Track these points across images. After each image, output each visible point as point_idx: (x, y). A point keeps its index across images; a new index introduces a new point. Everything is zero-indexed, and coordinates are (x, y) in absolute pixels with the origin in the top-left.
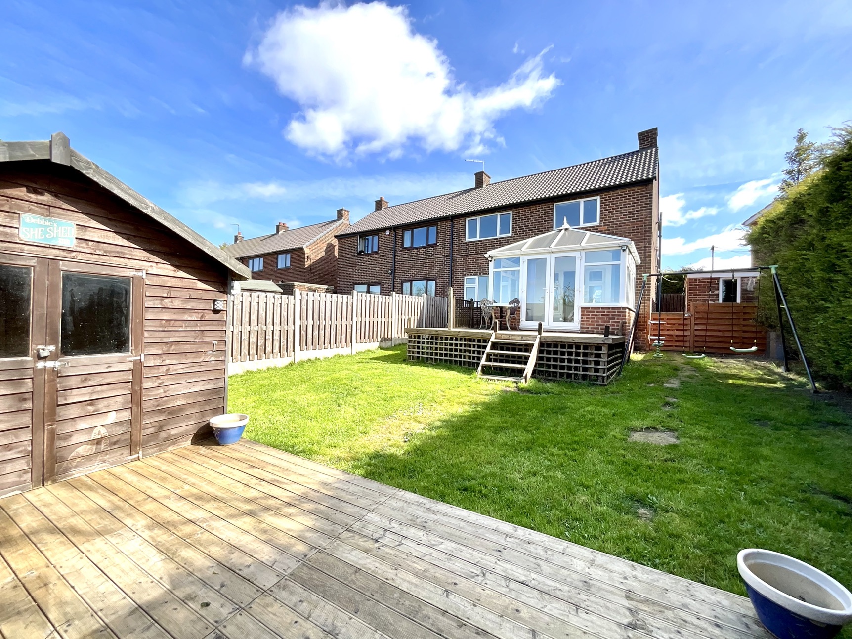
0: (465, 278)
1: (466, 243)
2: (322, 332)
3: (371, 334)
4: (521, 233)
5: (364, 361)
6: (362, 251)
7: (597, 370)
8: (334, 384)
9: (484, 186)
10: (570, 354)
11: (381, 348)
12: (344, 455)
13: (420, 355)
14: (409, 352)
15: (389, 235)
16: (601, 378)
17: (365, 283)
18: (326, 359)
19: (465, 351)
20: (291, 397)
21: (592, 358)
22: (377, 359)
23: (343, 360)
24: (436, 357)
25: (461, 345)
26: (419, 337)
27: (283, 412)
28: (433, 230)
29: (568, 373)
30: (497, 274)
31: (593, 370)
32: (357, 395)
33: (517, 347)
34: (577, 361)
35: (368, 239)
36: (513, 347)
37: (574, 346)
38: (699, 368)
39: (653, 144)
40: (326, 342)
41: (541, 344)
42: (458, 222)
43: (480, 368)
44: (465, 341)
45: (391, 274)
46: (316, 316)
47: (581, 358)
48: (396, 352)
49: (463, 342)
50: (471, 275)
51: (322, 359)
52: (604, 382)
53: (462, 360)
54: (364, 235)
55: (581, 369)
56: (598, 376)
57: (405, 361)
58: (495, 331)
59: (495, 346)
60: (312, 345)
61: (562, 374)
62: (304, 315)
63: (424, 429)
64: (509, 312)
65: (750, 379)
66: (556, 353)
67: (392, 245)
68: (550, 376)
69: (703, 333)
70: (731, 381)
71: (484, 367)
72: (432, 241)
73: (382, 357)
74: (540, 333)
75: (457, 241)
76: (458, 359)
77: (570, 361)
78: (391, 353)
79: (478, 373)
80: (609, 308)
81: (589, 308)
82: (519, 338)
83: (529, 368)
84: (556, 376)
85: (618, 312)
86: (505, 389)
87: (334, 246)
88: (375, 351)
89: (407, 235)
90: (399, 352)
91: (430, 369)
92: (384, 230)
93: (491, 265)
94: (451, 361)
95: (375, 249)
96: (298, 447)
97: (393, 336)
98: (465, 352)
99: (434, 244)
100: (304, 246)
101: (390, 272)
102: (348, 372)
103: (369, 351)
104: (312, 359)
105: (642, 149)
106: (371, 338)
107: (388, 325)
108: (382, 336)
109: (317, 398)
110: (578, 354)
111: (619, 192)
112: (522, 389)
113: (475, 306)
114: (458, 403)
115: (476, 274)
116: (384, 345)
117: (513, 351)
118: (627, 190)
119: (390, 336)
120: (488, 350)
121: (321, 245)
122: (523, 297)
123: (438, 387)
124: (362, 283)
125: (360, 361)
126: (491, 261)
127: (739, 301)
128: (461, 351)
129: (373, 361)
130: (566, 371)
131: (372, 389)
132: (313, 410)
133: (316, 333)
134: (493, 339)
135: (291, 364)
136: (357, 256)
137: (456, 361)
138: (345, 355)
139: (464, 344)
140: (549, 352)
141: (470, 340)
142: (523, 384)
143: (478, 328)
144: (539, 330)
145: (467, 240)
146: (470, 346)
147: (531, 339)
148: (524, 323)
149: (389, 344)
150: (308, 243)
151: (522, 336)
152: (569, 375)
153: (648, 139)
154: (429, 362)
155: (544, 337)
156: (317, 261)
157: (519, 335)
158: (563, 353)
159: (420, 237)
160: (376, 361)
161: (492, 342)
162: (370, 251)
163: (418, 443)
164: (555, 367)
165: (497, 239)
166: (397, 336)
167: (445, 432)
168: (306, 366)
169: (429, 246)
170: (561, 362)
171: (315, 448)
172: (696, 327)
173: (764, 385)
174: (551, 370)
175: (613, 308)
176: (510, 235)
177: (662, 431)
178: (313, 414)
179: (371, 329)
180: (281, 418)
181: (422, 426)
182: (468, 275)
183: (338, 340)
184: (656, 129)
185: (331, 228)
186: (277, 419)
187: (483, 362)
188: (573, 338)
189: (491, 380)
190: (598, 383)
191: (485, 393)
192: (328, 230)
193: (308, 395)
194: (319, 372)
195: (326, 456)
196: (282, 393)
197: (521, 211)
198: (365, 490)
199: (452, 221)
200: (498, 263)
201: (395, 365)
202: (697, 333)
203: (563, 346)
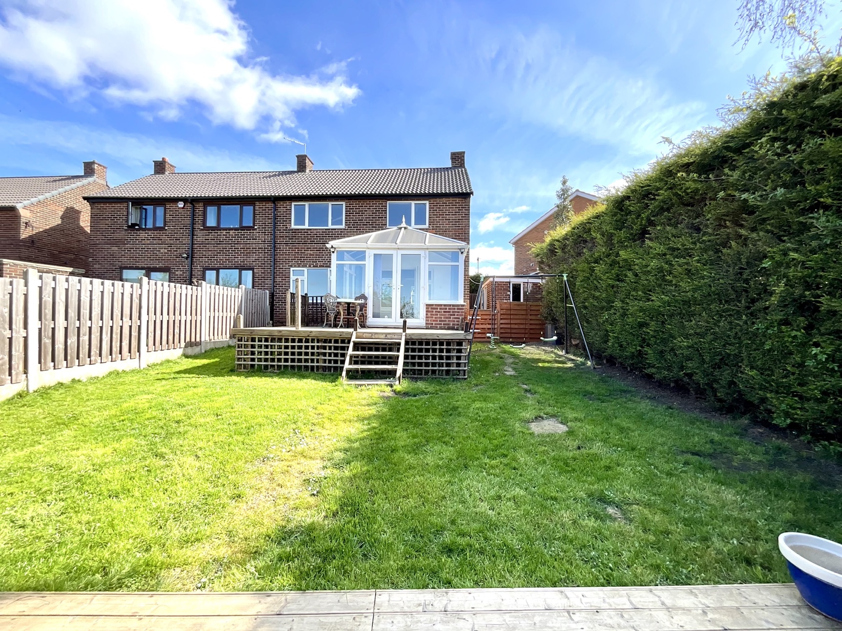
0: (292, 269)
1: (292, 230)
2: (85, 339)
3: (171, 337)
4: (356, 227)
5: (167, 376)
6: (137, 225)
7: (458, 365)
8: (132, 421)
9: (307, 171)
10: (434, 351)
11: (187, 356)
12: (224, 552)
13: (256, 363)
14: (239, 359)
15: (183, 208)
16: (462, 372)
17: (142, 268)
18: (94, 380)
19: (319, 354)
20: (47, 459)
21: (454, 354)
22: (186, 371)
23: (128, 379)
24: (279, 364)
25: (313, 348)
26: (253, 340)
27: (41, 494)
28: (248, 210)
29: (432, 370)
30: (340, 267)
31: (455, 365)
32: (186, 432)
33: (381, 346)
34: (441, 358)
35: (146, 209)
36: (377, 346)
37: (438, 343)
38: (514, 356)
39: (462, 165)
40: (92, 353)
41: (407, 343)
42: (282, 206)
43: (344, 373)
44: (318, 342)
45: (187, 258)
46: (72, 313)
47: (444, 354)
48: (212, 361)
49: (316, 344)
50: (299, 266)
51: (84, 379)
52: (464, 375)
53: (315, 364)
54: (138, 202)
55: (445, 365)
56: (459, 371)
57: (233, 371)
58: (356, 330)
59: (357, 346)
60: (66, 359)
61: (427, 372)
62: (48, 311)
63: (325, 467)
64: (358, 308)
65: (549, 362)
66: (420, 350)
67: (188, 221)
68: (415, 374)
69: (509, 326)
70: (540, 365)
71: (348, 371)
72: (248, 222)
73: (194, 368)
74: (404, 331)
75: (281, 227)
76: (310, 364)
77: (434, 358)
78: (205, 361)
79: (343, 380)
80: (450, 305)
81: (433, 305)
82: (383, 336)
83: (400, 368)
84: (421, 374)
85: (458, 309)
86: (382, 394)
87: (79, 212)
88: (179, 361)
89: (212, 211)
90: (217, 360)
91: (276, 379)
92: (175, 200)
93: (334, 257)
94: (300, 367)
95: (160, 224)
96: (117, 567)
97: (203, 339)
98: (318, 356)
99: (251, 227)
100: (19, 206)
101: (185, 255)
102: (150, 396)
103: (168, 361)
104: (64, 381)
105: (454, 167)
106: (171, 344)
107: (195, 325)
108: (188, 339)
109: (109, 450)
110: (441, 351)
111: (444, 200)
112: (399, 392)
113: (310, 301)
114: (345, 421)
115: (305, 266)
116: (190, 351)
117: (382, 351)
118: (451, 199)
119: (198, 340)
120: (350, 352)
121: (53, 207)
122: (369, 291)
123: (304, 402)
124: (137, 268)
125: (160, 376)
126: (333, 252)
127: (522, 300)
128: (313, 354)
129: (183, 375)
130: (430, 368)
131: (208, 420)
132: (113, 476)
133: (72, 340)
134: (354, 339)
135: (20, 395)
136: (126, 230)
137: (306, 367)
138: (128, 370)
139: (318, 346)
140: (413, 350)
141: (325, 341)
142: (398, 387)
143: (322, 326)
144: (404, 327)
145: (293, 226)
146: (325, 348)
147: (396, 337)
148: (370, 320)
149: (196, 350)
150: (26, 202)
151: (386, 334)
152: (434, 372)
153: (458, 159)
154: (269, 370)
155: (410, 335)
156: (45, 231)
157: (382, 334)
158: (427, 350)
159: (231, 216)
160: (187, 375)
161: (354, 342)
162: (150, 225)
163: (338, 493)
164: (420, 364)
165: (329, 229)
166: (207, 339)
167: (358, 467)
168: (56, 395)
169: (243, 228)
170: (426, 359)
171: (157, 555)
172: (502, 321)
173: (560, 365)
174: (417, 368)
175: (453, 305)
176: (343, 226)
177: (547, 418)
178: (116, 486)
179: (171, 331)
180: (41, 509)
181: (320, 464)
182: (295, 266)
183: (116, 349)
184: (464, 152)
185: (73, 186)
186: (30, 514)
187: (347, 366)
188: (438, 335)
189: (361, 385)
190: (461, 377)
191: (364, 402)
192: (67, 188)
193: (85, 450)
194: (89, 403)
195: (188, 568)
196: (19, 453)
197: (355, 204)
198: (323, 619)
199: (274, 203)
200: (341, 255)
201: (220, 379)
202: (502, 326)
203: (427, 344)
